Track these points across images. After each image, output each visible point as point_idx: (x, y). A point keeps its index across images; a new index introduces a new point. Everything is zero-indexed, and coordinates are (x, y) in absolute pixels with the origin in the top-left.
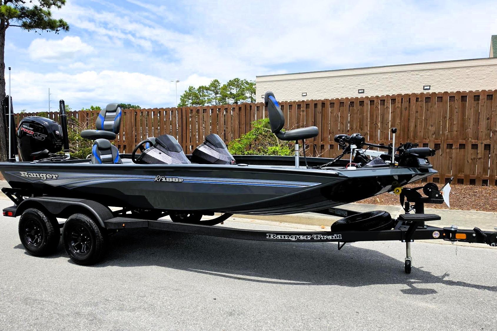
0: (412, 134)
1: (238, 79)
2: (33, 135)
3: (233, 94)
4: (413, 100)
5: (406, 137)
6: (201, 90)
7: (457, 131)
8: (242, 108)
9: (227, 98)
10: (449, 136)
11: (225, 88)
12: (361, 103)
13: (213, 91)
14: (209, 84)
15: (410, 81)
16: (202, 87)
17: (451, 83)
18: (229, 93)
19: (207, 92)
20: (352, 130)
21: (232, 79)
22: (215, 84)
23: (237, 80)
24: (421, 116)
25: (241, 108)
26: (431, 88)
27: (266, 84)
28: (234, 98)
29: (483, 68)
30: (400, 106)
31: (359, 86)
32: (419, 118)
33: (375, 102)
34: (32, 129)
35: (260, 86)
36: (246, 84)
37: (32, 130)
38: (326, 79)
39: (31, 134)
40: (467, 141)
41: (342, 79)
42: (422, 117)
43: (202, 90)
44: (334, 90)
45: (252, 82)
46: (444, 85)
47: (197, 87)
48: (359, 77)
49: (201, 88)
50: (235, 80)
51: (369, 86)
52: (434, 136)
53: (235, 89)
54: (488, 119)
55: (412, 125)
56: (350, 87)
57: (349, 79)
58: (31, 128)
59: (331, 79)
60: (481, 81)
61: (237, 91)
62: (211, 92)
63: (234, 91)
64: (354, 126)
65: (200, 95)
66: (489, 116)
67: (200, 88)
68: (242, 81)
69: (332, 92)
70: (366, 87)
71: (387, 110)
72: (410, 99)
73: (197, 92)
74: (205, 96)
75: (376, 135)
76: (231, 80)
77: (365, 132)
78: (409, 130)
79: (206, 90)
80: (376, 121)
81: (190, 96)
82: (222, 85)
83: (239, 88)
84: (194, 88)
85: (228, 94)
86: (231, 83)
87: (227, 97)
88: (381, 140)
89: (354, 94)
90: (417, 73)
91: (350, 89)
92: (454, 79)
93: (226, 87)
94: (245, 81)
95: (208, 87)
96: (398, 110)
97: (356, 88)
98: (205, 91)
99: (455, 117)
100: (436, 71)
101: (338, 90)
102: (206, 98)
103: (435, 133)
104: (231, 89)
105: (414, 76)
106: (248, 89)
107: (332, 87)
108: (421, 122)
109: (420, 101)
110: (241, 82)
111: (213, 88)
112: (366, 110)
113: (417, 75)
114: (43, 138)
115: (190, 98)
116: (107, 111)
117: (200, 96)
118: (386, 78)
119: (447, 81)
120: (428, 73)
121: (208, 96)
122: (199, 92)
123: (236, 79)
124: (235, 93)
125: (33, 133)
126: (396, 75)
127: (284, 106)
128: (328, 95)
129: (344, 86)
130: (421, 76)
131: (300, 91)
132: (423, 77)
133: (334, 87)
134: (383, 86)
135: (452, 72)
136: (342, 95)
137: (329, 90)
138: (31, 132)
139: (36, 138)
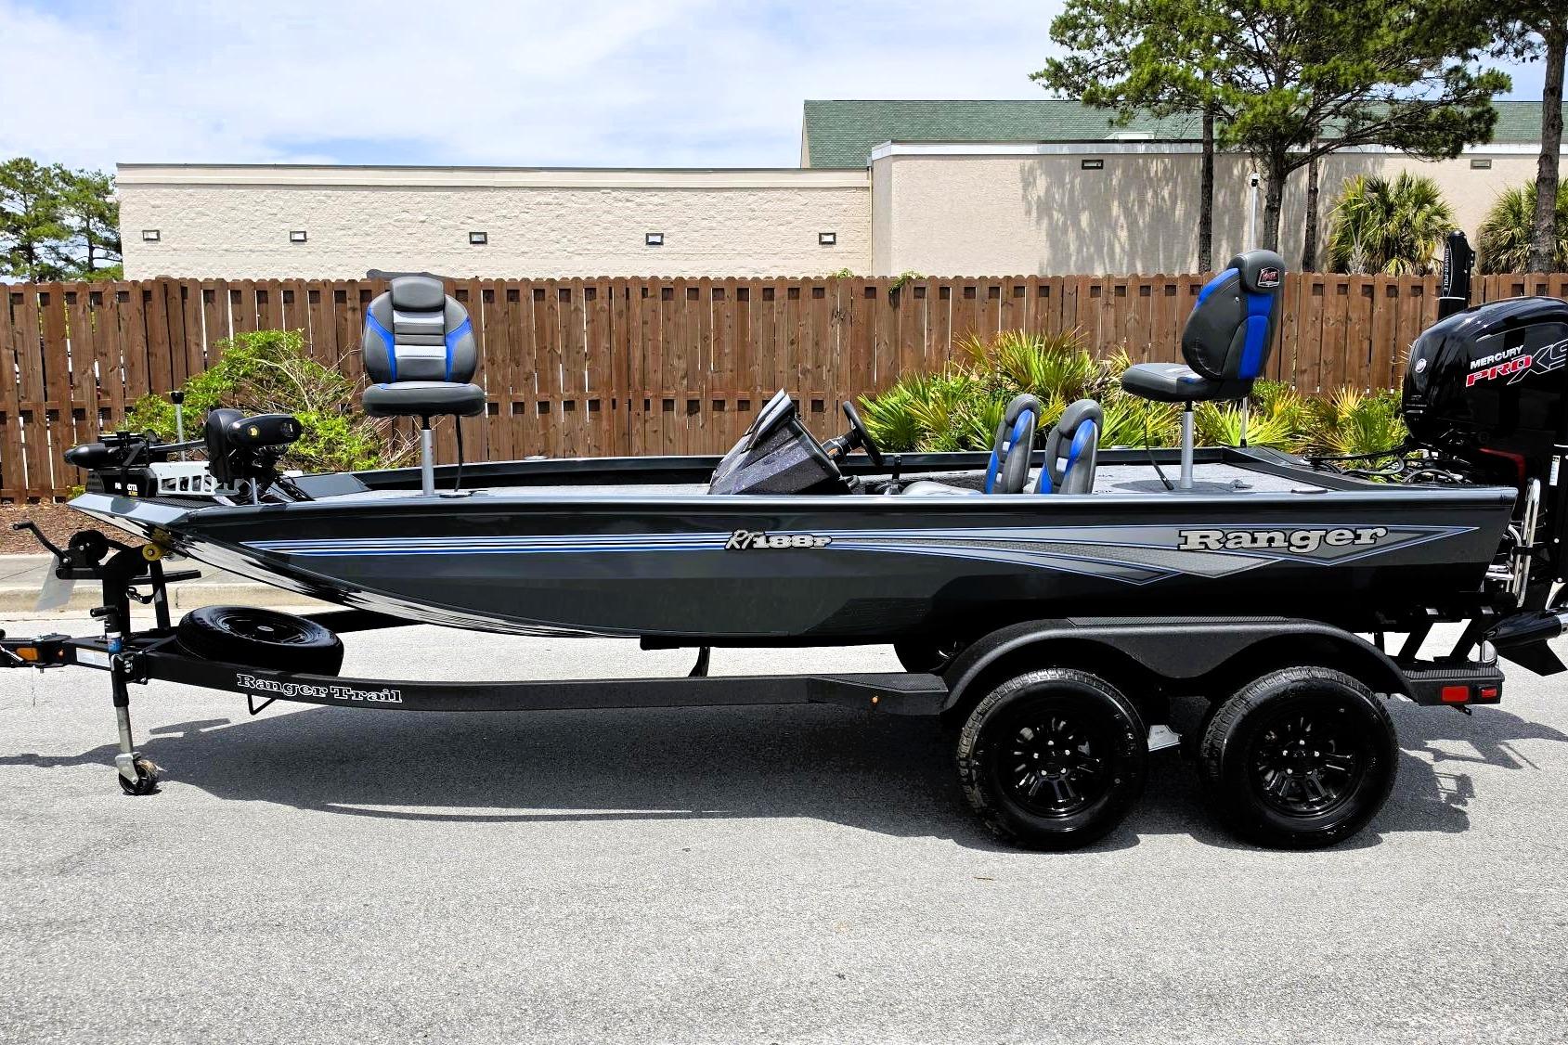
0: (637, 377)
1: (27, 161)
3: (15, 215)
4: (636, 293)
5: (625, 384)
7: (731, 371)
8: (156, 295)
10: (717, 383)
12: (511, 294)
15: (610, 218)
17: (712, 229)
20: (493, 364)
23: (23, 166)
24: (655, 332)
25: (150, 292)
26: (665, 240)
27: (160, 195)
28: (15, 231)
29: (787, 194)
30: (606, 306)
31: (470, 221)
32: (651, 338)
33: (547, 295)
35: (134, 200)
36: (64, 180)
38: (366, 193)
40: (752, 394)
41: (418, 197)
42: (658, 335)
44: (396, 229)
45: (84, 175)
46: (696, 234)
48: (469, 195)
50: (16, 163)
51: (499, 224)
52: (685, 382)
53: (17, 199)
54: (792, 343)
55: (637, 354)
56: (443, 223)
57: (439, 197)
59: (385, 195)
60: (782, 229)
61: (26, 207)
63: (12, 204)
64: (498, 353)
66: (793, 337)
68: (46, 171)
69: (390, 233)
70: (493, 227)
71: (577, 315)
72: (627, 290)
75: (555, 380)
77: (527, 370)
78: (629, 367)
80: (552, 344)
83: (35, 196)
86: (3, 177)
88: (567, 391)
89: (457, 245)
90: (626, 194)
91: (444, 228)
92: (719, 219)
94: (58, 171)
96: (604, 316)
97: (462, 226)
99: (726, 338)
100: (677, 194)
101: (409, 231)
103: (686, 375)
105: (620, 204)
106: (71, 201)
107: (389, 221)
108: (656, 348)
109: (652, 297)
110: (40, 174)
112: (526, 314)
113: (628, 201)
118: (549, 204)
119: (705, 222)
120: (656, 200)
123: (21, 160)
124: (22, 214)
126: (573, 198)
127: (292, 292)
128: (379, 245)
129: (423, 218)
130: (639, 205)
131: (283, 226)
132: (644, 208)
133: (396, 221)
134: (539, 228)
135: (715, 200)
136: (422, 246)
137: (381, 227)
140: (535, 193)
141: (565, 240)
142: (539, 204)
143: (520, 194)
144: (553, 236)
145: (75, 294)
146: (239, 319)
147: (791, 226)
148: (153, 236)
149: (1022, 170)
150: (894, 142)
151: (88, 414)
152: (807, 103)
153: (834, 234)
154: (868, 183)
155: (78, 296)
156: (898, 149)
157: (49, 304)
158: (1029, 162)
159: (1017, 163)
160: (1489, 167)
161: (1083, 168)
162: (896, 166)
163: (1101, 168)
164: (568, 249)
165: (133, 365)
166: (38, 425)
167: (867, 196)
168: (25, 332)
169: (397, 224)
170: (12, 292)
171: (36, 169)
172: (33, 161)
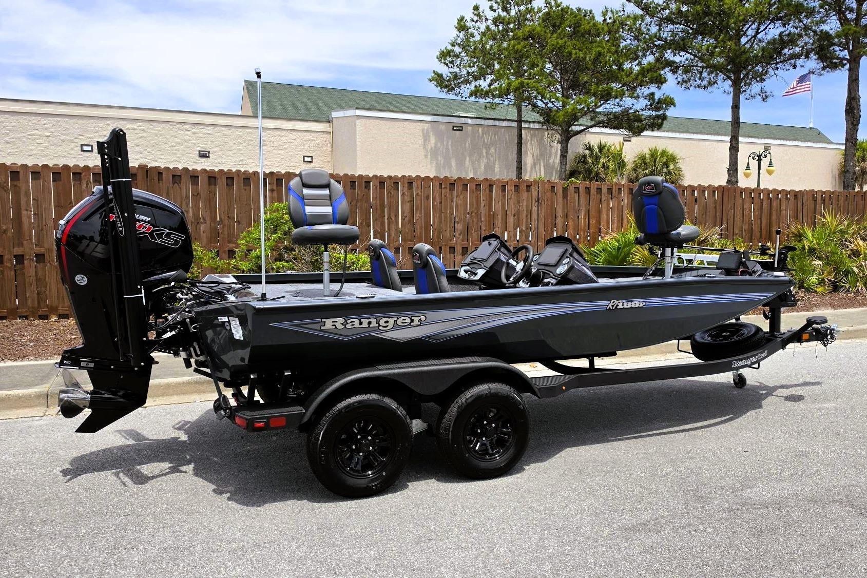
2: (151, 234)
15: (176, 140)
17: (240, 150)
26: (211, 155)
29: (284, 133)
31: (82, 137)
33: (386, 185)
34: (148, 219)
37: (149, 222)
38: (7, 116)
39: (144, 233)
44: (29, 140)
46: (231, 153)
48: (81, 121)
56: (63, 137)
57: (59, 121)
58: (143, 217)
59: (21, 118)
69: (25, 143)
70: (96, 142)
89: (72, 152)
90: (186, 127)
91: (63, 141)
92: (244, 144)
97: (76, 140)
100: (218, 128)
101: (38, 141)
105: (182, 132)
107: (24, 135)
108: (446, 217)
109: (444, 188)
113: (187, 130)
114: (176, 242)
118: (134, 129)
119: (235, 146)
120: (204, 131)
125: (149, 229)
126: (152, 127)
127: (232, 178)
128: (16, 150)
129: (49, 134)
130: (194, 133)
132: (197, 135)
133: (29, 135)
135: (241, 133)
136: (48, 152)
137: (18, 138)
138: (146, 228)
139: (158, 241)
140: (125, 122)
141: (146, 152)
142: (129, 129)
143: (115, 122)
144: (137, 149)
147: (287, 151)
149: (423, 130)
150: (357, 108)
152: (246, 81)
153: (312, 157)
154: (330, 130)
155: (81, 176)
156: (359, 112)
158: (427, 126)
159: (421, 125)
160: (630, 141)
161: (453, 130)
162: (358, 122)
163: (462, 130)
164: (148, 158)
167: (329, 137)
169: (30, 137)
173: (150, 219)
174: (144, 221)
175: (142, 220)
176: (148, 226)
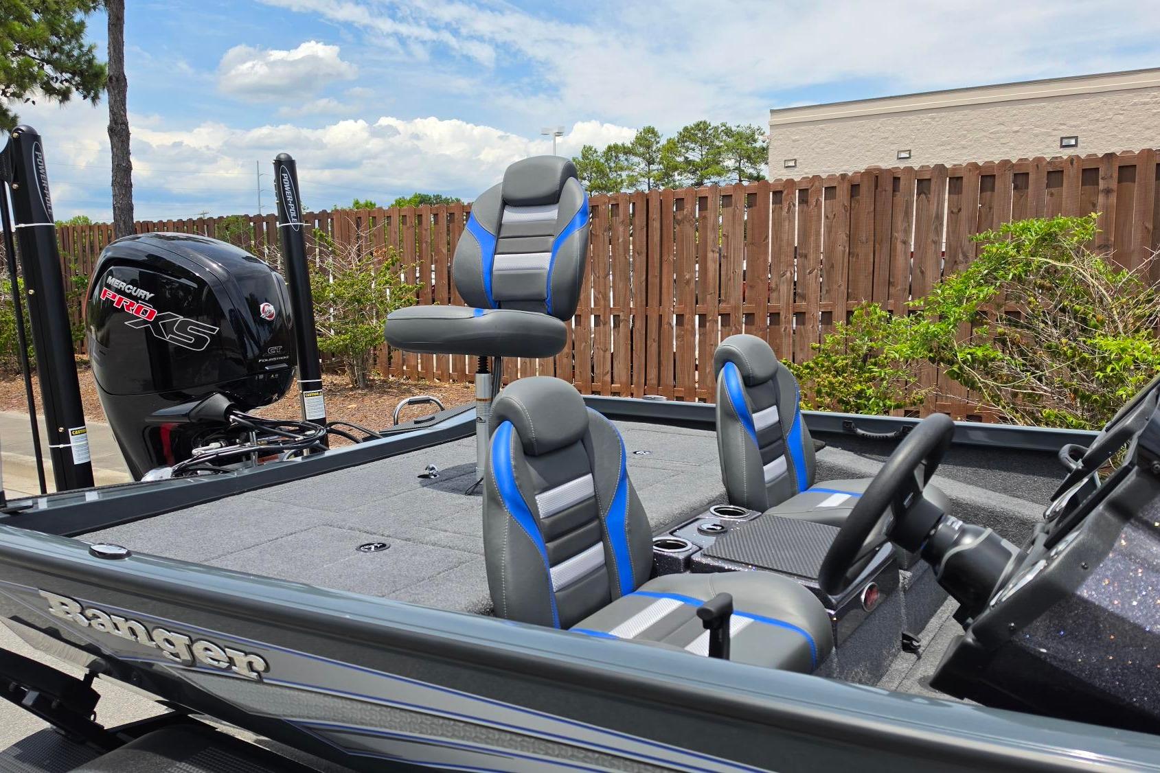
1: (705, 122)
2: (155, 323)
3: (694, 161)
6: (611, 155)
9: (676, 173)
11: (672, 147)
13: (642, 155)
14: (633, 139)
16: (616, 146)
18: (681, 159)
19: (626, 160)
21: (690, 123)
22: (647, 138)
23: (702, 127)
25: (858, 185)
27: (798, 131)
28: (694, 173)
34: (149, 295)
35: (780, 137)
36: (727, 135)
37: (150, 301)
38: (966, 112)
39: (145, 322)
41: (1014, 110)
43: (613, 154)
44: (991, 140)
45: (740, 129)
47: (601, 148)
48: (1063, 104)
49: (613, 150)
50: (698, 125)
51: (1091, 127)
53: (697, 150)
56: (1037, 131)
57: (1034, 108)
58: (142, 293)
59: (983, 112)
61: (702, 155)
62: (636, 159)
63: (694, 154)
65: (610, 168)
67: (610, 148)
68: (716, 128)
69: (985, 145)
70: (1084, 131)
73: (602, 161)
74: (622, 169)
76: (689, 127)
79: (625, 153)
81: (585, 170)
82: (663, 141)
83: (708, 147)
84: (596, 151)
85: (680, 163)
86: (688, 135)
87: (676, 169)
89: (1048, 150)
91: (1036, 136)
93: (674, 144)
94: (723, 128)
95: (630, 146)
97: (1054, 133)
98: (622, 157)
101: (1003, 141)
102: (624, 174)
104: (687, 149)
106: (730, 149)
107: (985, 134)
110: (712, 131)
111: (641, 150)
114: (200, 341)
115: (585, 175)
116: (507, 202)
117: (608, 170)
118: (1145, 104)
121: (628, 168)
122: (606, 161)
123: (701, 123)
124: (698, 160)
125: (152, 313)
127: (1028, 174)
128: (973, 156)
129: (1018, 128)
131: (893, 147)
133: (991, 133)
134: (1133, 127)
136: (1013, 154)
138: (146, 311)
139: (167, 339)
140: (1131, 95)
142: (1135, 104)
143: (1116, 97)
144: (1148, 134)
145: (781, 192)
146: (955, 210)
148: (792, 164)
151: (782, 317)
155: (783, 195)
157: (756, 205)
165: (832, 266)
166: (734, 328)
168: (730, 234)
169: (992, 136)
170: (722, 194)
171: (710, 128)
172: (708, 123)
173: (152, 295)
174: (144, 300)
175: (140, 298)
176: (149, 308)
